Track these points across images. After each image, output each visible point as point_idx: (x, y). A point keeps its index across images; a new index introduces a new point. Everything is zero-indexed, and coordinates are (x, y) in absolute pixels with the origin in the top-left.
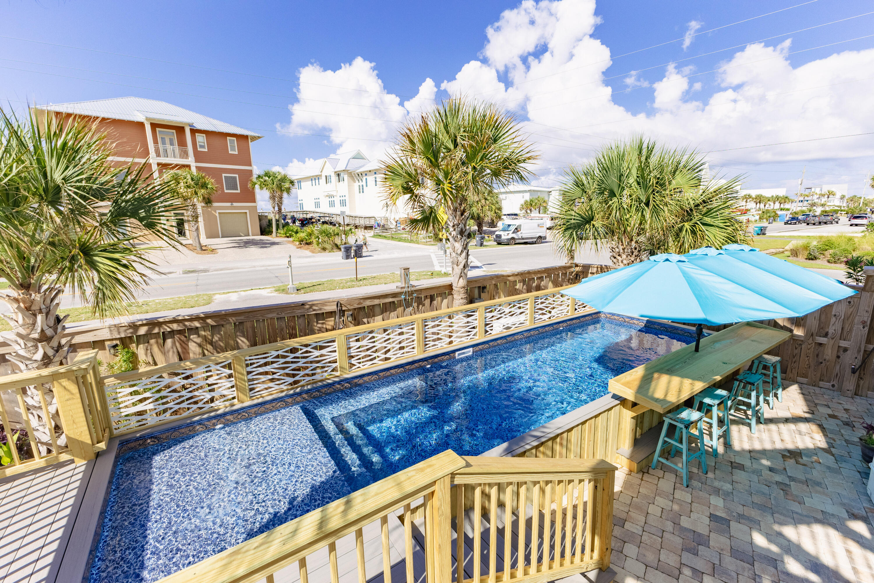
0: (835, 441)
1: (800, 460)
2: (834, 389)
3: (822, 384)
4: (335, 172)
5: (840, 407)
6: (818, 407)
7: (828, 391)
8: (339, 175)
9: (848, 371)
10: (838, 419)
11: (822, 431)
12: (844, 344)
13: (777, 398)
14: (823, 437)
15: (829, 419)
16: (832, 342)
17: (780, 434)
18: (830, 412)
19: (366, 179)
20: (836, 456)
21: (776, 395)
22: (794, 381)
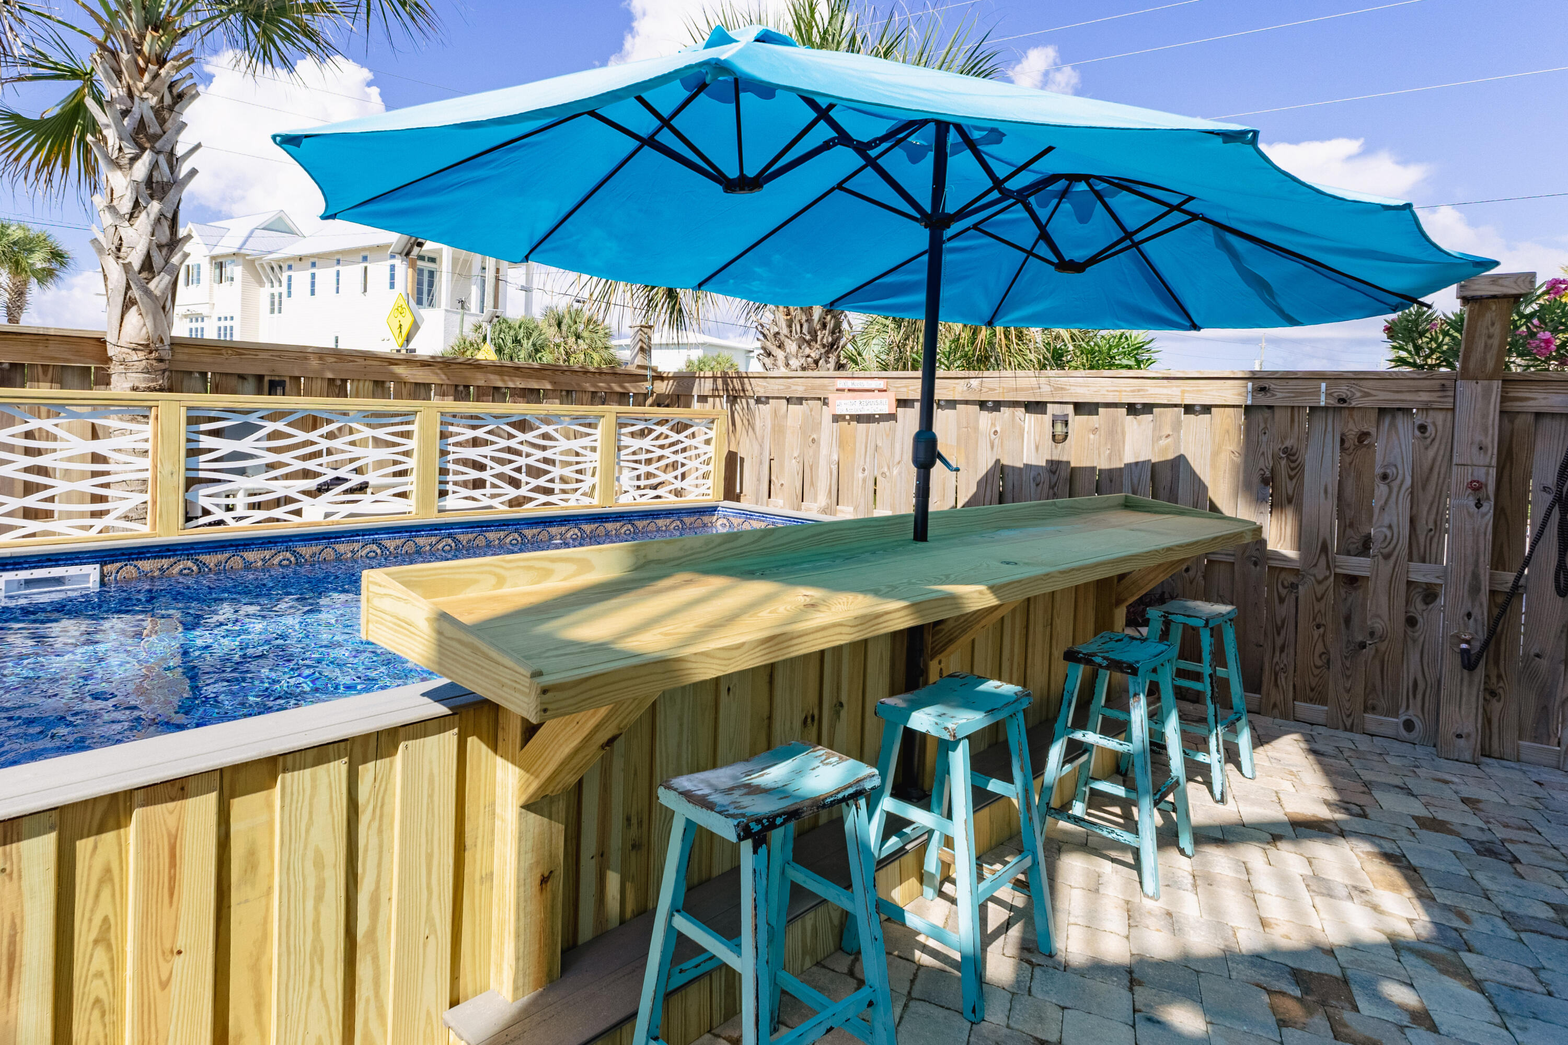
0: (1467, 920)
1: (1348, 1016)
2: (1412, 736)
3: (1372, 720)
4: (213, 258)
5: (1447, 792)
6: (1377, 794)
7: (1397, 745)
8: (221, 266)
9: (1450, 664)
10: (1451, 832)
11: (1407, 878)
12: (1421, 573)
13: (1239, 767)
14: (1416, 902)
15: (1424, 834)
16: (1386, 568)
17: (1251, 894)
18: (1417, 808)
19: (290, 278)
20: (1490, 987)
21: (1232, 756)
22: (1285, 716)
